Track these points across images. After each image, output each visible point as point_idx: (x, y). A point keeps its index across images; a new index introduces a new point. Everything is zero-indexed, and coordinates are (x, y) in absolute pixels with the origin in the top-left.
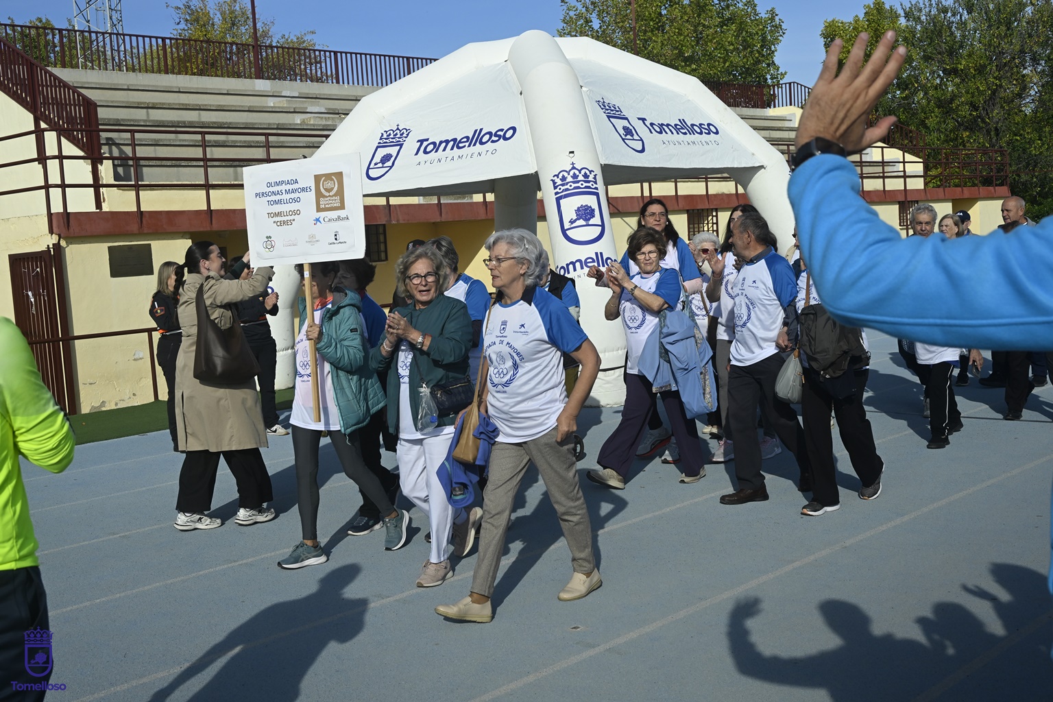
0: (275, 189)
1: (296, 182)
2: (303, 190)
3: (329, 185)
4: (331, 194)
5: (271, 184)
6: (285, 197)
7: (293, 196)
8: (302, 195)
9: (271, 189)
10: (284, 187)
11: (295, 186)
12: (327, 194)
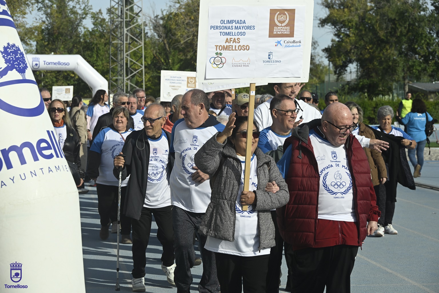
0: (173, 79)
1: (181, 78)
2: (183, 80)
3: (192, 80)
4: (192, 83)
5: (172, 77)
6: (176, 82)
7: (179, 82)
8: (182, 82)
9: (172, 79)
10: (176, 79)
11: (180, 79)
12: (191, 83)
